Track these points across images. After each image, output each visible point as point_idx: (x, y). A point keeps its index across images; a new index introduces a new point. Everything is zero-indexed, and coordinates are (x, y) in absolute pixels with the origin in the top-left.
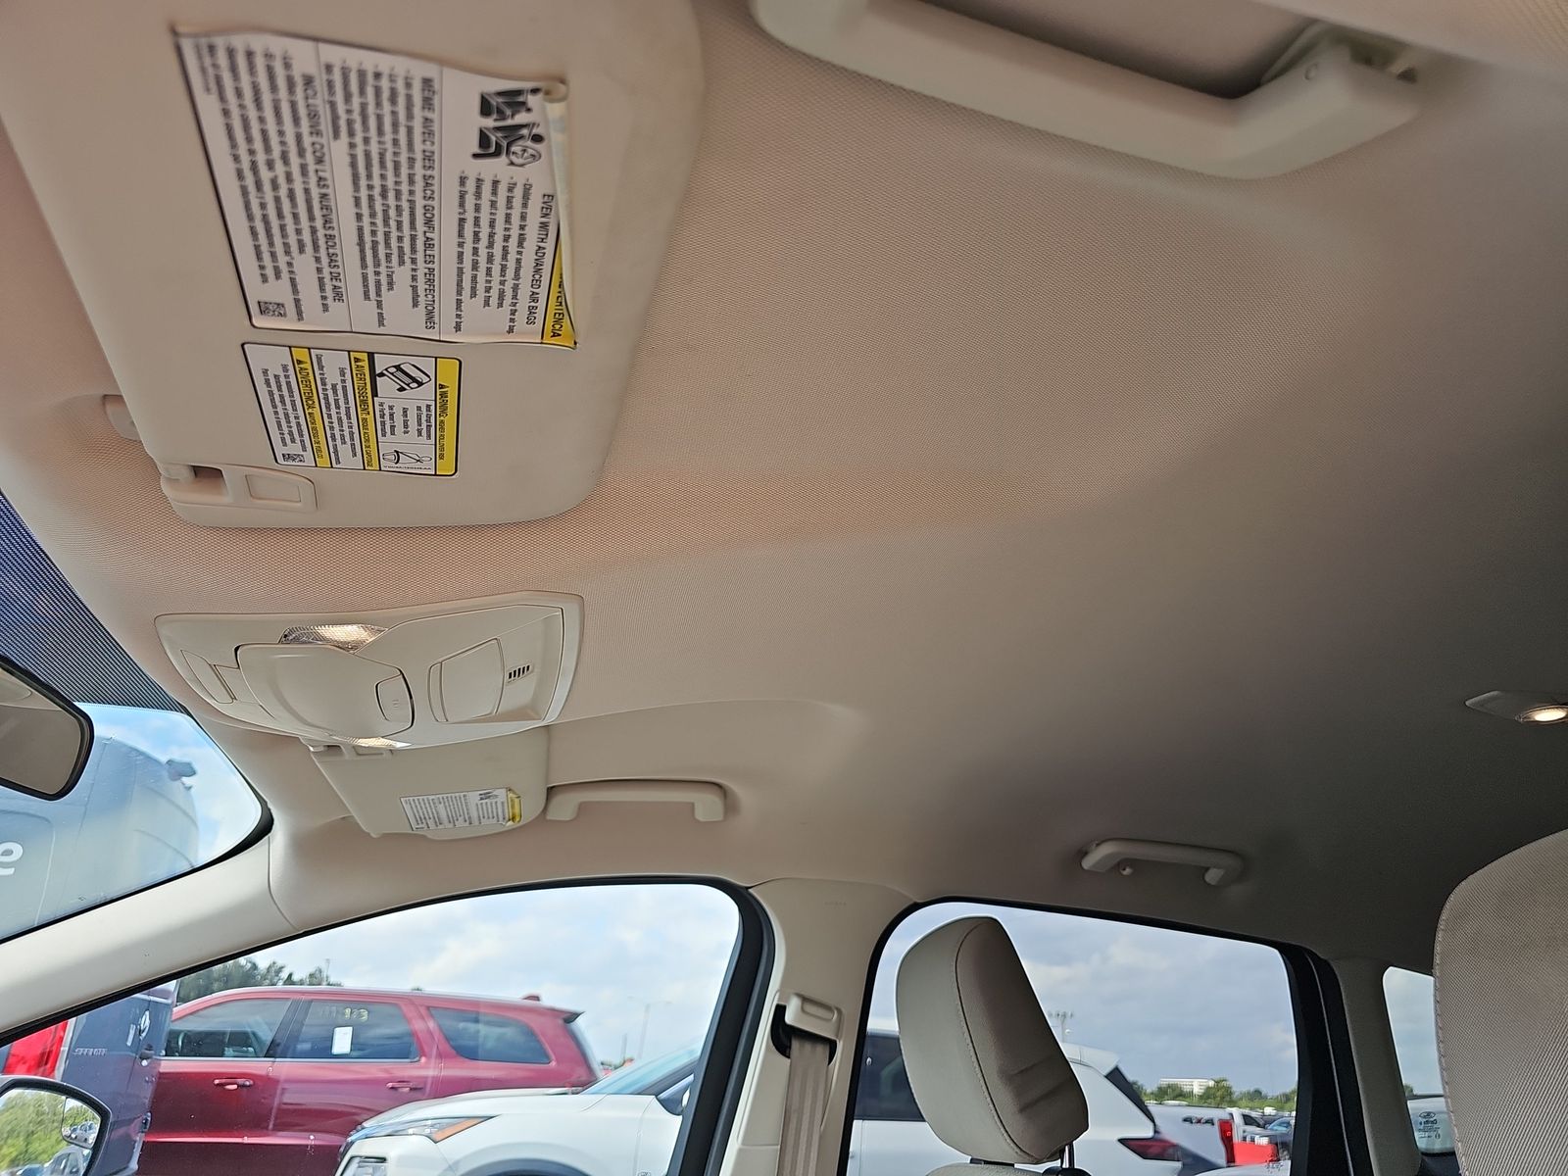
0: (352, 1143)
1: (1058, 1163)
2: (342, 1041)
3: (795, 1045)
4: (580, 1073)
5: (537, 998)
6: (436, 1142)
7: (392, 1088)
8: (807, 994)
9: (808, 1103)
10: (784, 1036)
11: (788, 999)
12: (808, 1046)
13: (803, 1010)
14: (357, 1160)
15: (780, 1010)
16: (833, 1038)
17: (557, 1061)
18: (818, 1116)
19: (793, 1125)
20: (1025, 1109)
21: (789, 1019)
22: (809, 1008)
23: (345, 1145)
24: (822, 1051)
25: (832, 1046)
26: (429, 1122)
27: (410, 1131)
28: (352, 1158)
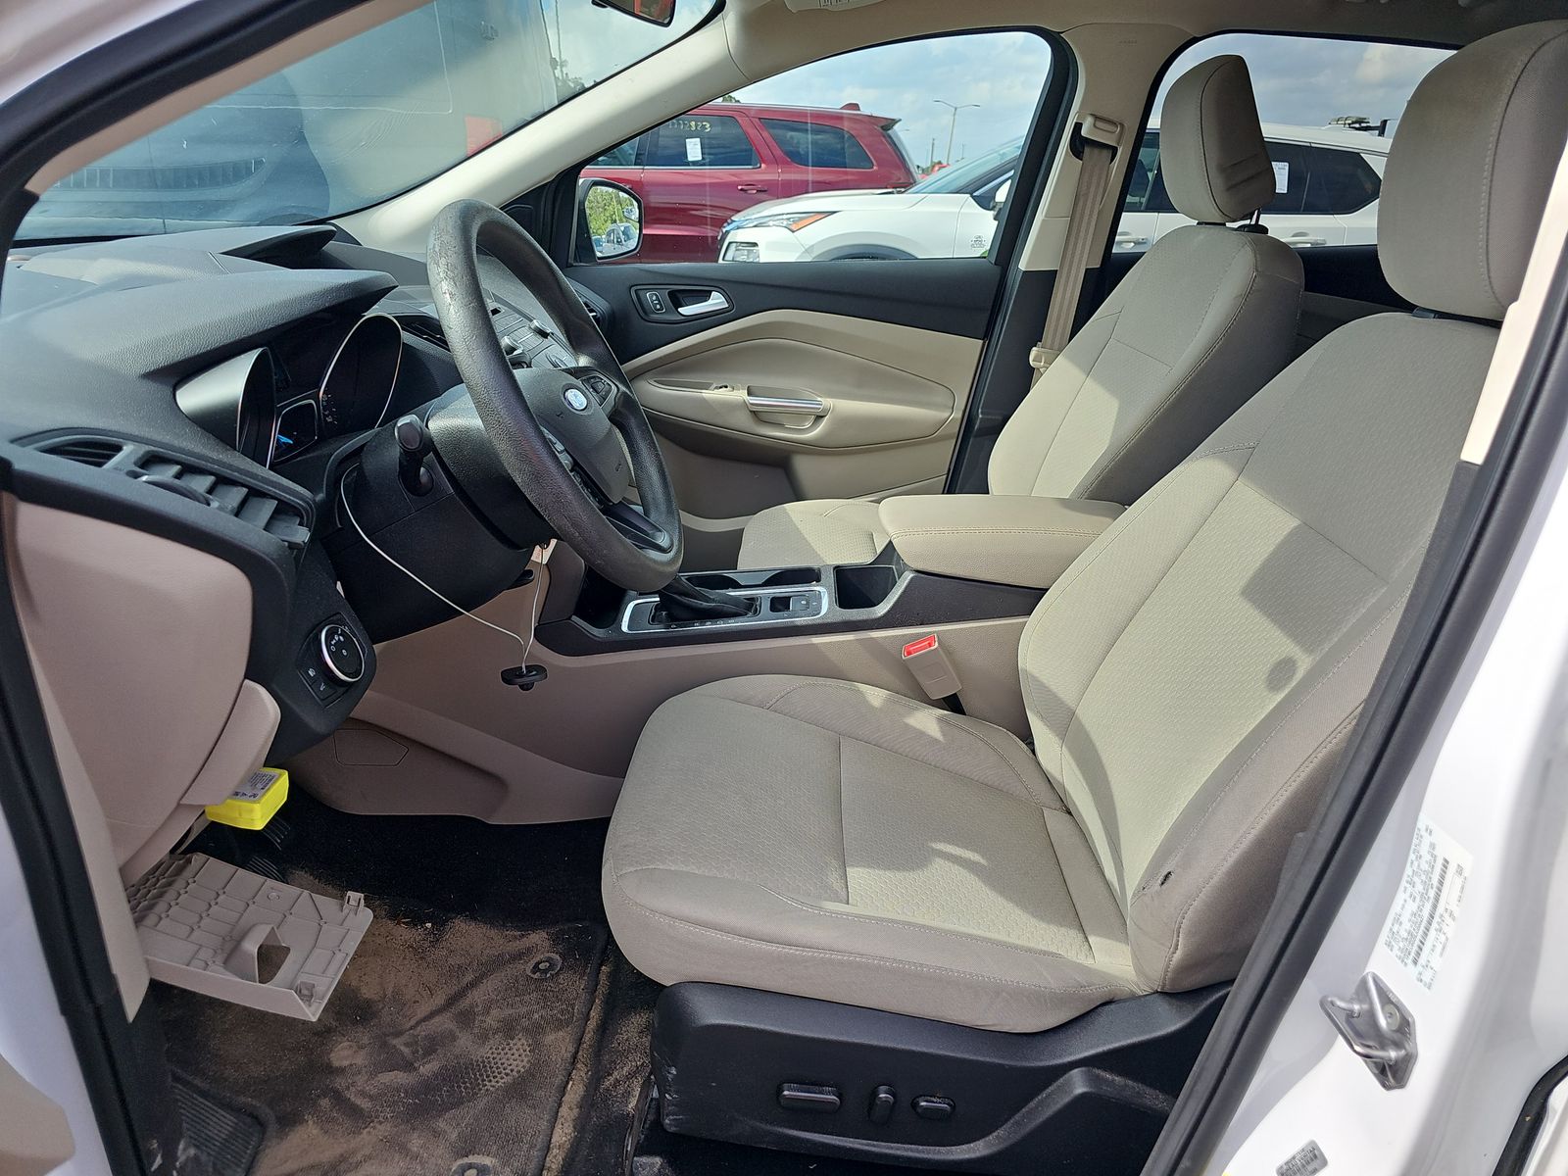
0: (728, 232)
1: (1247, 222)
2: (694, 150)
3: (1087, 150)
4: (899, 175)
5: (855, 106)
6: (793, 232)
7: (741, 190)
8: (1099, 114)
9: (1092, 189)
10: (1079, 145)
11: (1084, 119)
12: (1096, 151)
13: (1094, 126)
14: (733, 246)
15: (1078, 126)
16: (1115, 145)
17: (879, 165)
18: (1099, 198)
19: (1081, 204)
20: (1231, 188)
21: (1084, 133)
22: (1099, 124)
23: (721, 234)
24: (1107, 154)
25: (1114, 150)
26: (785, 217)
27: (771, 223)
28: (730, 243)
